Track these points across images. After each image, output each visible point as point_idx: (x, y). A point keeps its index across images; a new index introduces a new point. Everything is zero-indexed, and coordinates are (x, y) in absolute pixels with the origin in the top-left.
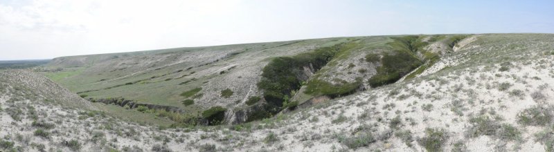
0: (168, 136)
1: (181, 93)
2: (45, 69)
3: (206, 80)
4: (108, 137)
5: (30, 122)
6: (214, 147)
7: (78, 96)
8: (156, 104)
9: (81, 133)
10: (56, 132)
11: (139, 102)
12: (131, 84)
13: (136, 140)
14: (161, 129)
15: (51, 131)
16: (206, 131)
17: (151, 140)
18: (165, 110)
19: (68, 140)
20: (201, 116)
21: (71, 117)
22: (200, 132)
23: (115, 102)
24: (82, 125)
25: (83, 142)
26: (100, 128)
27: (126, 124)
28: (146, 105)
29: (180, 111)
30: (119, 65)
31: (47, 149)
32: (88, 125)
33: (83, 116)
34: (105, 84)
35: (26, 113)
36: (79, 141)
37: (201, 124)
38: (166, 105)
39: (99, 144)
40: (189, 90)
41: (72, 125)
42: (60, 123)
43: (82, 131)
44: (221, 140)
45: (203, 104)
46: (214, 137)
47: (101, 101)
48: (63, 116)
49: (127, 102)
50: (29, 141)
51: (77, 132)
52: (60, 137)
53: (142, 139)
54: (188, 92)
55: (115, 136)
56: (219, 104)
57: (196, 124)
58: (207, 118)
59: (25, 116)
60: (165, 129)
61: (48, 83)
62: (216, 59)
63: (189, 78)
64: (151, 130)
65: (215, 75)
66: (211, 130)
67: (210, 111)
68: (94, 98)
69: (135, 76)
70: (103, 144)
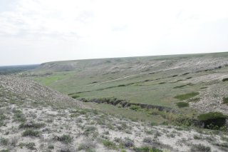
0: (160, 131)
1: (175, 95)
2: (32, 73)
3: (204, 86)
4: (100, 131)
5: (17, 125)
6: (208, 149)
7: (69, 97)
8: (149, 104)
9: (73, 129)
10: (47, 130)
11: (131, 102)
12: (123, 86)
13: (127, 133)
14: (152, 125)
15: (41, 129)
16: (201, 132)
17: (142, 134)
18: (157, 110)
19: (60, 135)
20: (196, 118)
21: (62, 116)
22: (193, 133)
23: (108, 101)
24: (74, 122)
25: (75, 136)
26: (92, 124)
27: (118, 120)
28: (138, 105)
29: (173, 111)
30: (112, 68)
31: (37, 146)
32: (80, 121)
33: (74, 114)
34: (97, 86)
35: (11, 117)
36: (71, 135)
37: (196, 125)
38: (159, 105)
39: (91, 136)
40: (184, 93)
41: (64, 122)
42: (51, 121)
43: (74, 127)
44: (218, 145)
45: (199, 107)
46: (210, 140)
47: (93, 100)
48: (54, 116)
49: (119, 101)
50: (17, 142)
51: (68, 127)
52: (51, 134)
53: (133, 133)
54: (183, 96)
55: (107, 130)
56: (219, 110)
57: (190, 124)
58: (203, 121)
59: (11, 121)
60: (157, 125)
61: (36, 87)
62: (218, 66)
63: (185, 82)
64: (142, 125)
65: (216, 82)
66: (207, 133)
67: (208, 115)
68: (86, 98)
69: (128, 79)
70: (95, 136)
